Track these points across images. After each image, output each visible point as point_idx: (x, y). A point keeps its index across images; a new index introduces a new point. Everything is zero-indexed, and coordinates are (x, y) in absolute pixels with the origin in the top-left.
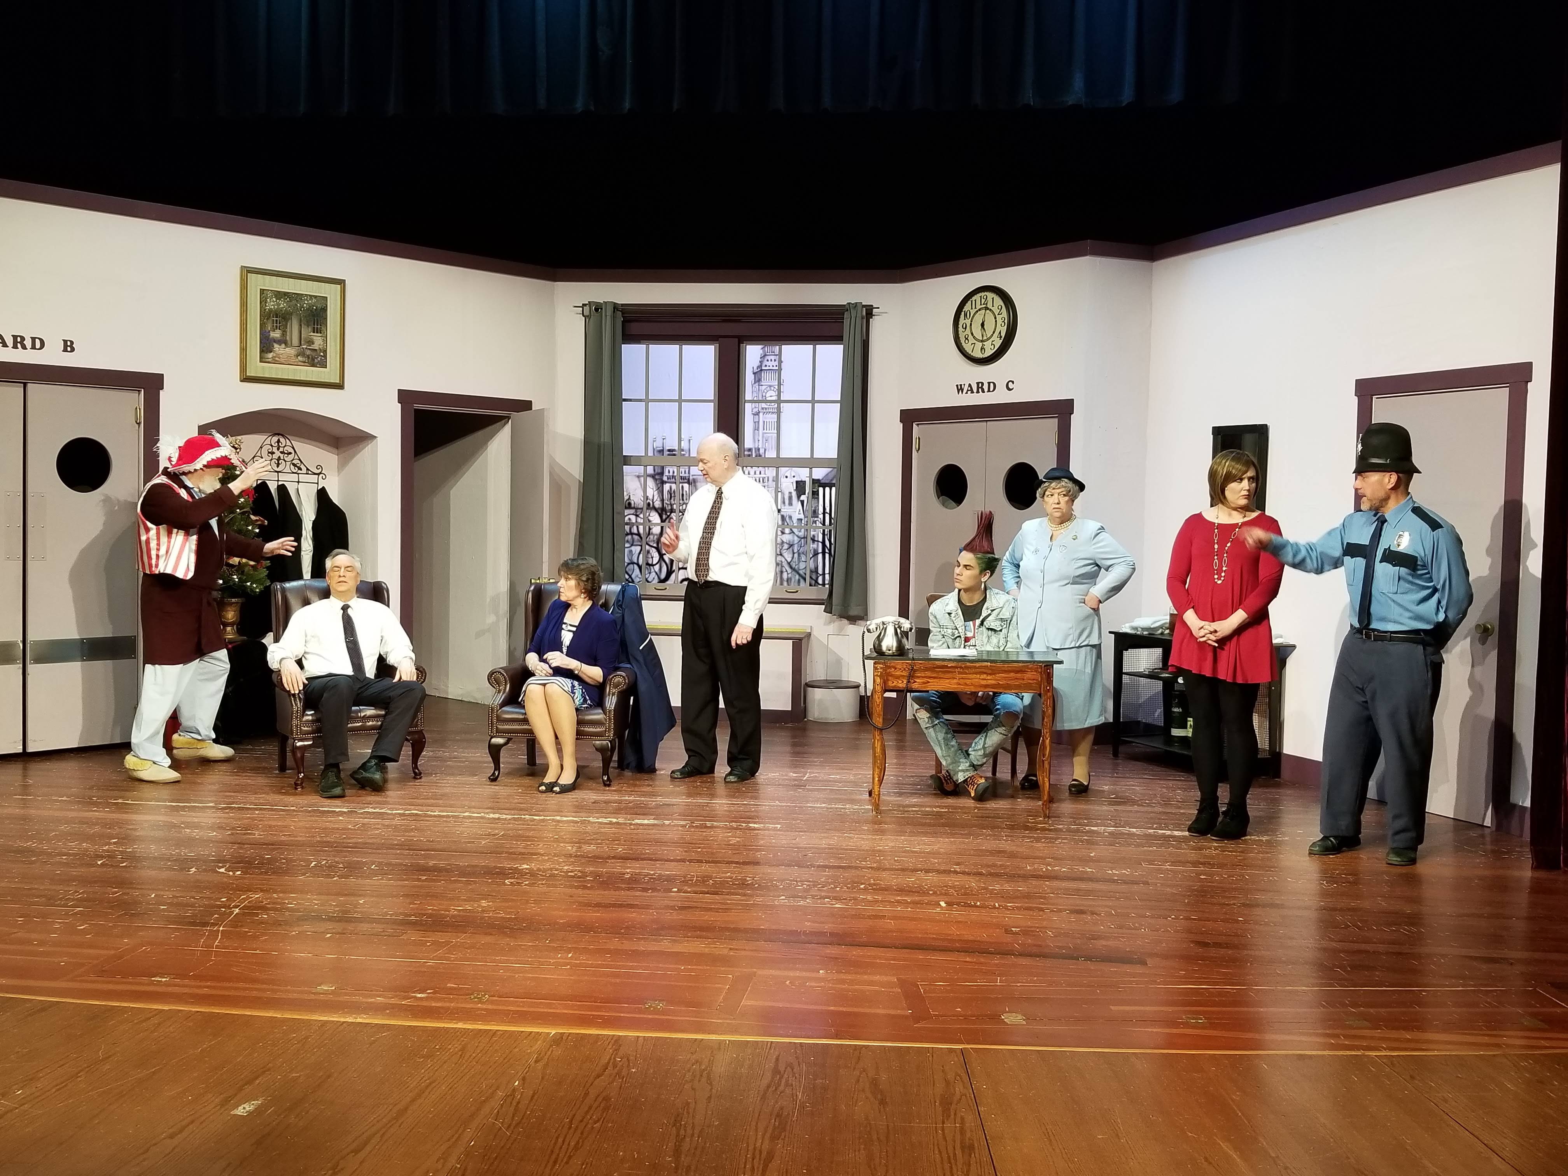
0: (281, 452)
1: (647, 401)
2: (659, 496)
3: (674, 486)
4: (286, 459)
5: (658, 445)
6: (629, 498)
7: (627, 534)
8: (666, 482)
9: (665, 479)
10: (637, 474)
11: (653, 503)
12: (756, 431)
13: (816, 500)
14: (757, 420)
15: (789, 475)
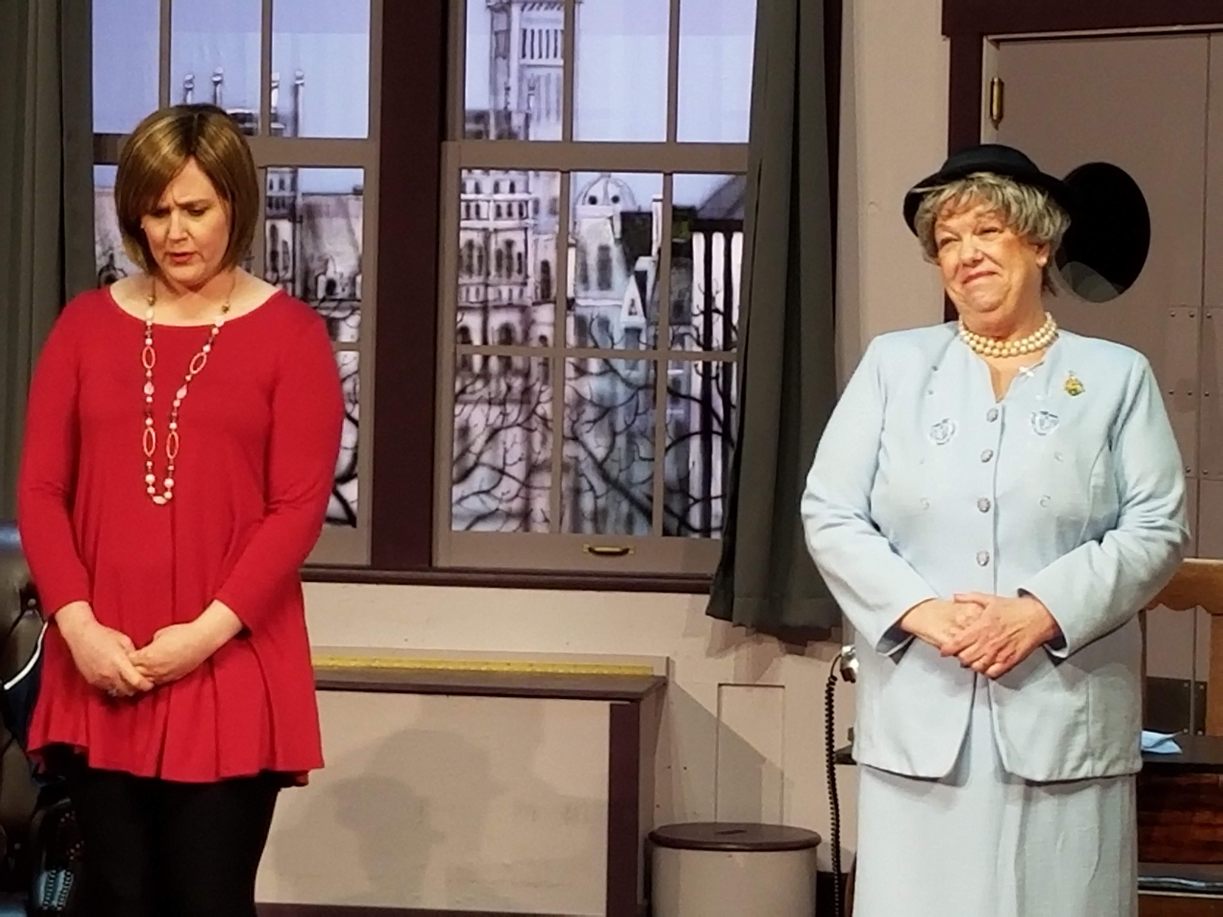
6: (110, 266)
12: (501, 62)
13: (683, 270)
14: (502, 26)
15: (600, 196)
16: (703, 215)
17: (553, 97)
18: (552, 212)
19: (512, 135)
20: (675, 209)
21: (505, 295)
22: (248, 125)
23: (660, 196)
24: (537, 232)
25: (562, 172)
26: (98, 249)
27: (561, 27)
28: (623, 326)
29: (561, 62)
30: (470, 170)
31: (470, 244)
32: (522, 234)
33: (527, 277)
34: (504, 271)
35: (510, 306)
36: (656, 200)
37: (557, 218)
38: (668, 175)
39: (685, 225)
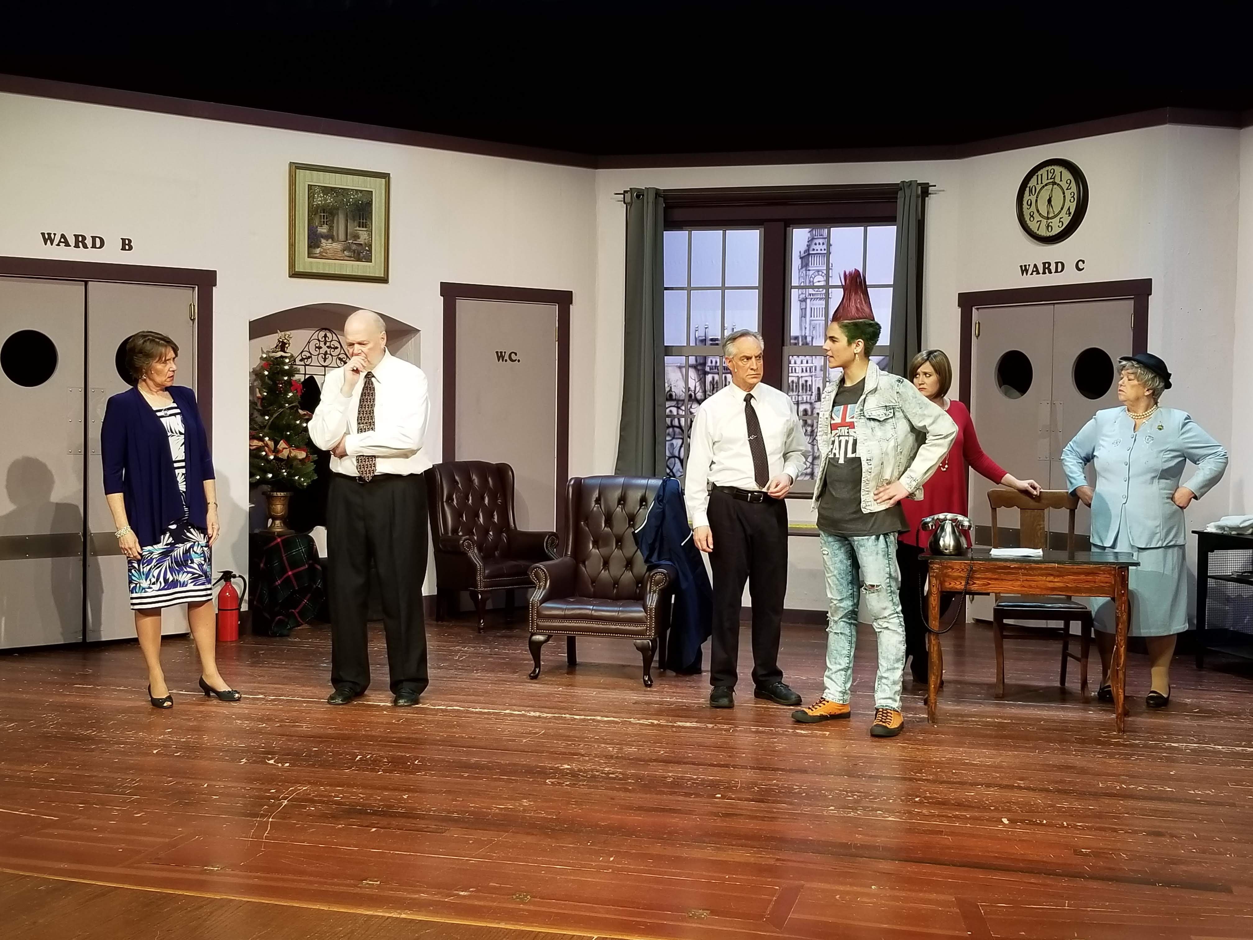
0: (328, 347)
1: (689, 289)
2: (701, 387)
3: (716, 377)
4: (332, 353)
5: (701, 334)
6: (670, 390)
7: (668, 427)
8: (709, 373)
9: (707, 369)
10: (679, 365)
11: (695, 394)
12: (803, 318)
14: (804, 307)
18: (821, 370)
19: (807, 344)
21: (805, 399)
22: (717, 342)
24: (816, 377)
26: (666, 385)
27: (824, 306)
29: (824, 319)
30: (793, 356)
31: (793, 382)
32: (811, 378)
33: (812, 392)
34: (804, 391)
35: (807, 402)
37: (822, 372)
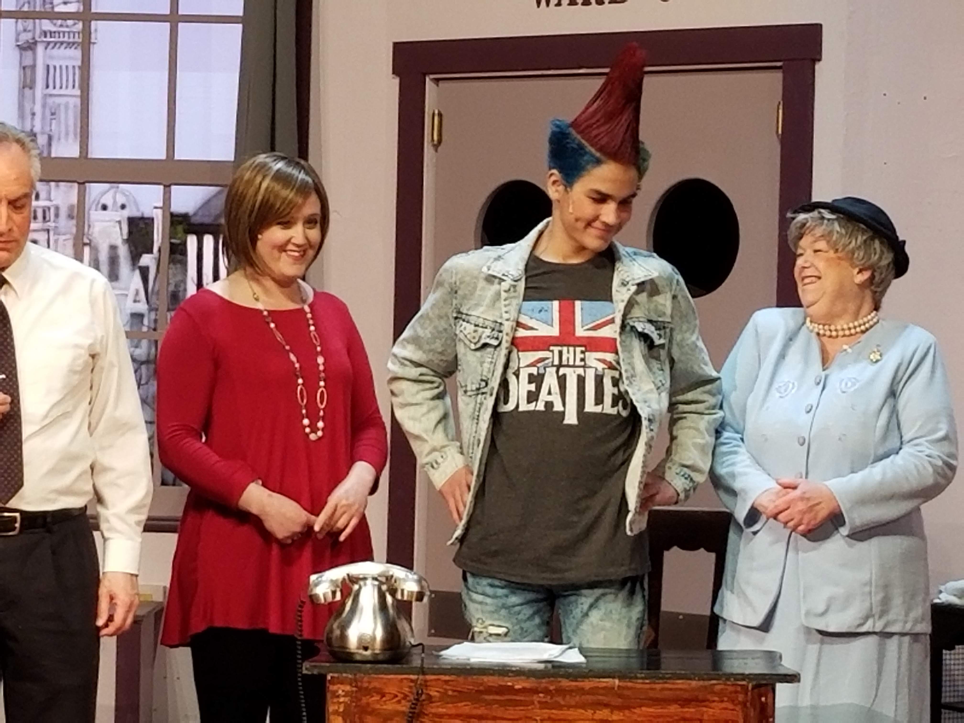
12: (27, 91)
13: (179, 266)
14: (28, 62)
15: (109, 203)
16: (196, 220)
17: (71, 122)
18: (70, 217)
20: (172, 215)
23: (160, 204)
24: (57, 233)
25: (79, 183)
27: (79, 63)
28: (129, 312)
29: (78, 92)
32: (45, 234)
36: (156, 208)
37: (74, 222)
38: (167, 187)
39: (180, 228)
